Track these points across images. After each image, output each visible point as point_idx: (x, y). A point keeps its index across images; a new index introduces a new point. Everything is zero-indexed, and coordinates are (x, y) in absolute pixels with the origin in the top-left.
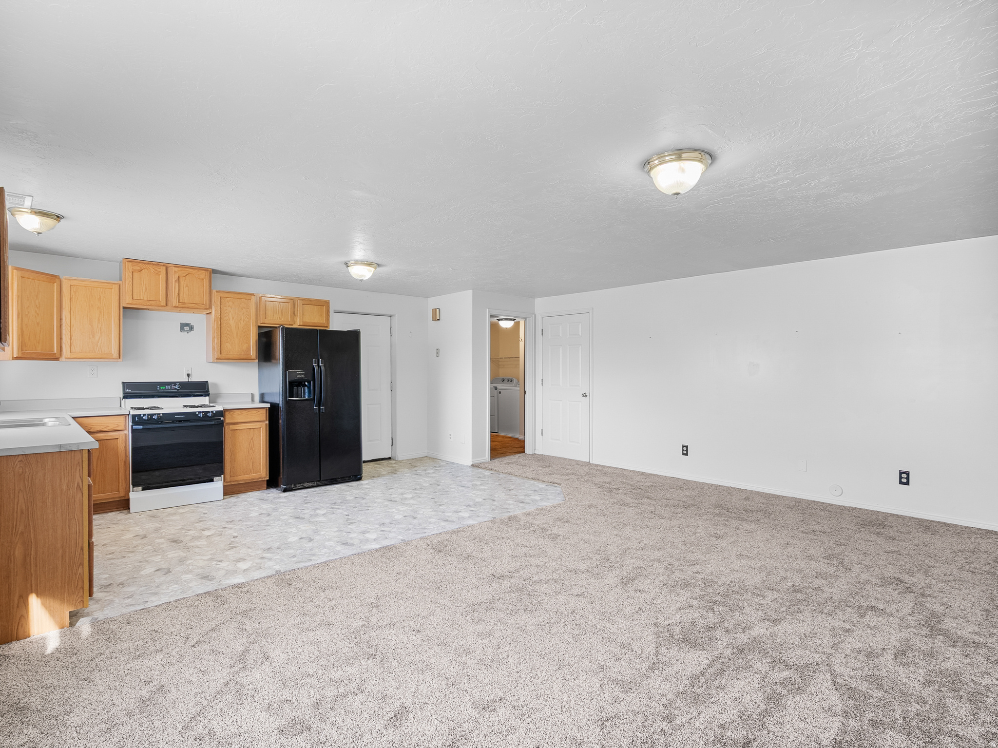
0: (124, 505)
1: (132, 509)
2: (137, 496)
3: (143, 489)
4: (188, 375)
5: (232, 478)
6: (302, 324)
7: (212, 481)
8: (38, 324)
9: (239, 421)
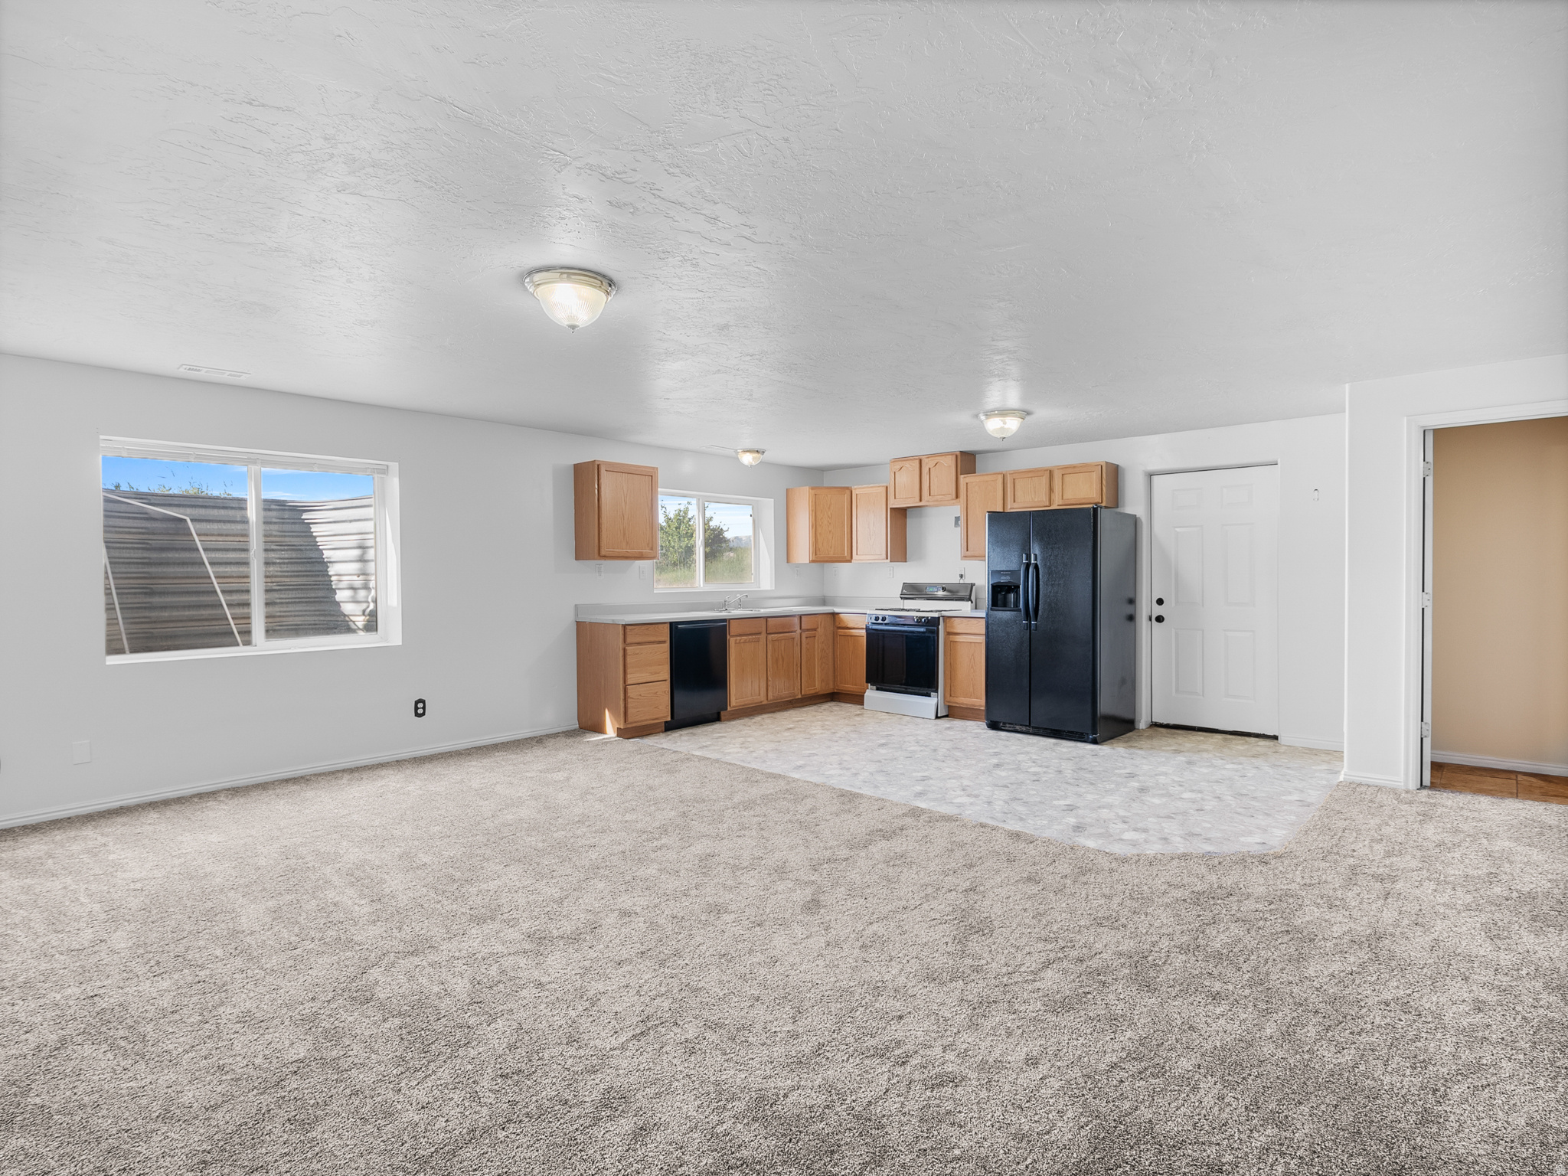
0: (858, 699)
1: (865, 706)
2: (872, 694)
3: (878, 689)
4: (961, 576)
5: (951, 698)
6: (1061, 503)
7: (930, 696)
8: (830, 532)
9: (958, 631)
